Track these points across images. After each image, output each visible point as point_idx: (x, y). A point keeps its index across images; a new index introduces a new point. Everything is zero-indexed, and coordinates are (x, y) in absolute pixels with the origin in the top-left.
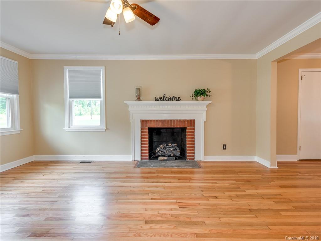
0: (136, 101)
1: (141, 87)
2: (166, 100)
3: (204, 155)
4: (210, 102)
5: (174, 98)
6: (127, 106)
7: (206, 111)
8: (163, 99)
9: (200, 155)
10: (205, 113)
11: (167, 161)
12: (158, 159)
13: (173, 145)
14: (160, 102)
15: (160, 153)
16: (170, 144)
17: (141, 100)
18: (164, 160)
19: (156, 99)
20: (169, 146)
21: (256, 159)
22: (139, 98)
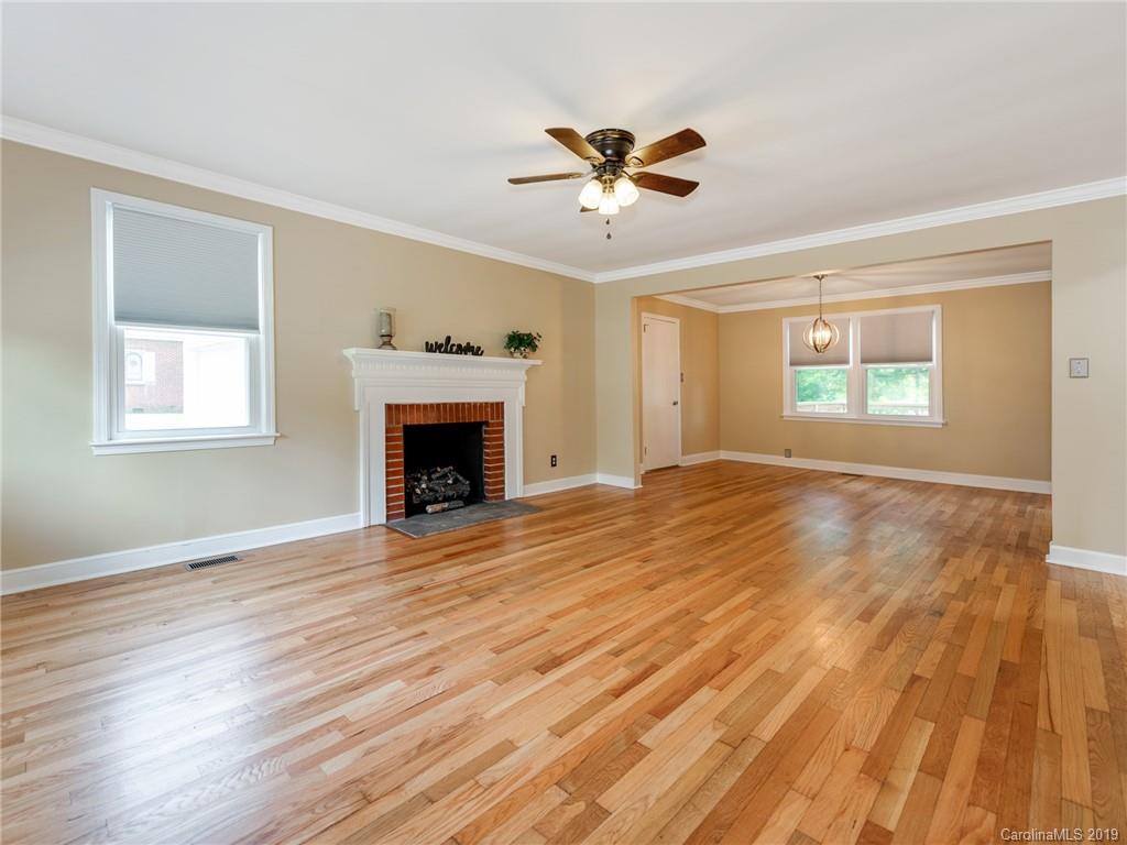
0: (380, 348)
1: (395, 310)
2: (451, 352)
3: (524, 484)
4: (539, 362)
5: (467, 349)
6: (345, 362)
7: (526, 383)
8: (446, 349)
9: (516, 486)
10: (523, 386)
11: (454, 512)
12: (426, 512)
13: (446, 470)
14: (437, 355)
15: (429, 496)
16: (439, 469)
17: (395, 348)
18: (444, 510)
19: (430, 348)
20: (438, 475)
21: (600, 478)
22: (387, 340)
